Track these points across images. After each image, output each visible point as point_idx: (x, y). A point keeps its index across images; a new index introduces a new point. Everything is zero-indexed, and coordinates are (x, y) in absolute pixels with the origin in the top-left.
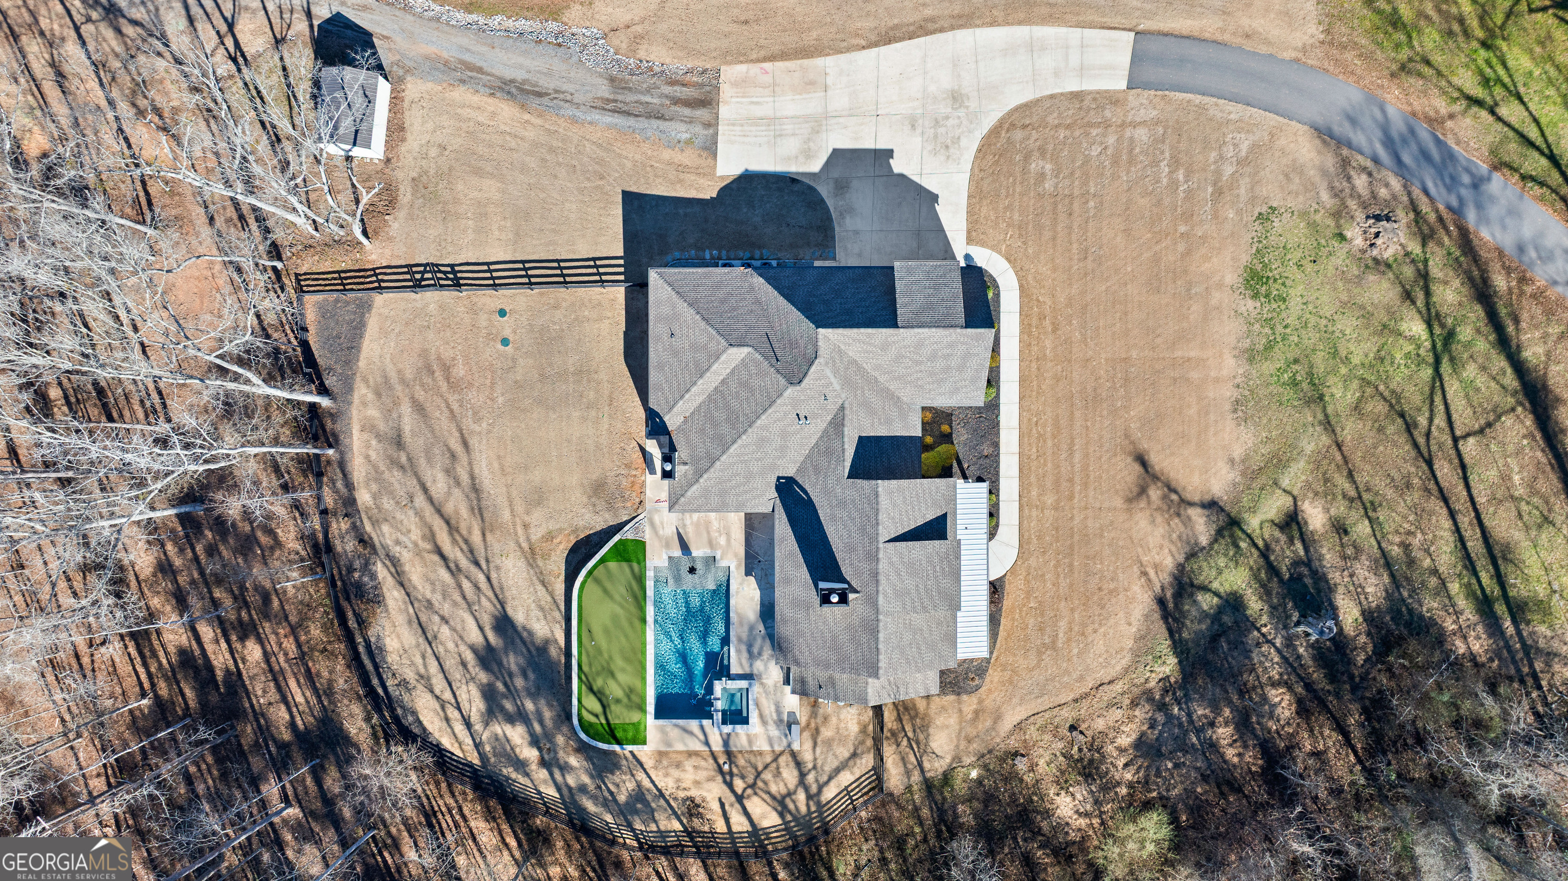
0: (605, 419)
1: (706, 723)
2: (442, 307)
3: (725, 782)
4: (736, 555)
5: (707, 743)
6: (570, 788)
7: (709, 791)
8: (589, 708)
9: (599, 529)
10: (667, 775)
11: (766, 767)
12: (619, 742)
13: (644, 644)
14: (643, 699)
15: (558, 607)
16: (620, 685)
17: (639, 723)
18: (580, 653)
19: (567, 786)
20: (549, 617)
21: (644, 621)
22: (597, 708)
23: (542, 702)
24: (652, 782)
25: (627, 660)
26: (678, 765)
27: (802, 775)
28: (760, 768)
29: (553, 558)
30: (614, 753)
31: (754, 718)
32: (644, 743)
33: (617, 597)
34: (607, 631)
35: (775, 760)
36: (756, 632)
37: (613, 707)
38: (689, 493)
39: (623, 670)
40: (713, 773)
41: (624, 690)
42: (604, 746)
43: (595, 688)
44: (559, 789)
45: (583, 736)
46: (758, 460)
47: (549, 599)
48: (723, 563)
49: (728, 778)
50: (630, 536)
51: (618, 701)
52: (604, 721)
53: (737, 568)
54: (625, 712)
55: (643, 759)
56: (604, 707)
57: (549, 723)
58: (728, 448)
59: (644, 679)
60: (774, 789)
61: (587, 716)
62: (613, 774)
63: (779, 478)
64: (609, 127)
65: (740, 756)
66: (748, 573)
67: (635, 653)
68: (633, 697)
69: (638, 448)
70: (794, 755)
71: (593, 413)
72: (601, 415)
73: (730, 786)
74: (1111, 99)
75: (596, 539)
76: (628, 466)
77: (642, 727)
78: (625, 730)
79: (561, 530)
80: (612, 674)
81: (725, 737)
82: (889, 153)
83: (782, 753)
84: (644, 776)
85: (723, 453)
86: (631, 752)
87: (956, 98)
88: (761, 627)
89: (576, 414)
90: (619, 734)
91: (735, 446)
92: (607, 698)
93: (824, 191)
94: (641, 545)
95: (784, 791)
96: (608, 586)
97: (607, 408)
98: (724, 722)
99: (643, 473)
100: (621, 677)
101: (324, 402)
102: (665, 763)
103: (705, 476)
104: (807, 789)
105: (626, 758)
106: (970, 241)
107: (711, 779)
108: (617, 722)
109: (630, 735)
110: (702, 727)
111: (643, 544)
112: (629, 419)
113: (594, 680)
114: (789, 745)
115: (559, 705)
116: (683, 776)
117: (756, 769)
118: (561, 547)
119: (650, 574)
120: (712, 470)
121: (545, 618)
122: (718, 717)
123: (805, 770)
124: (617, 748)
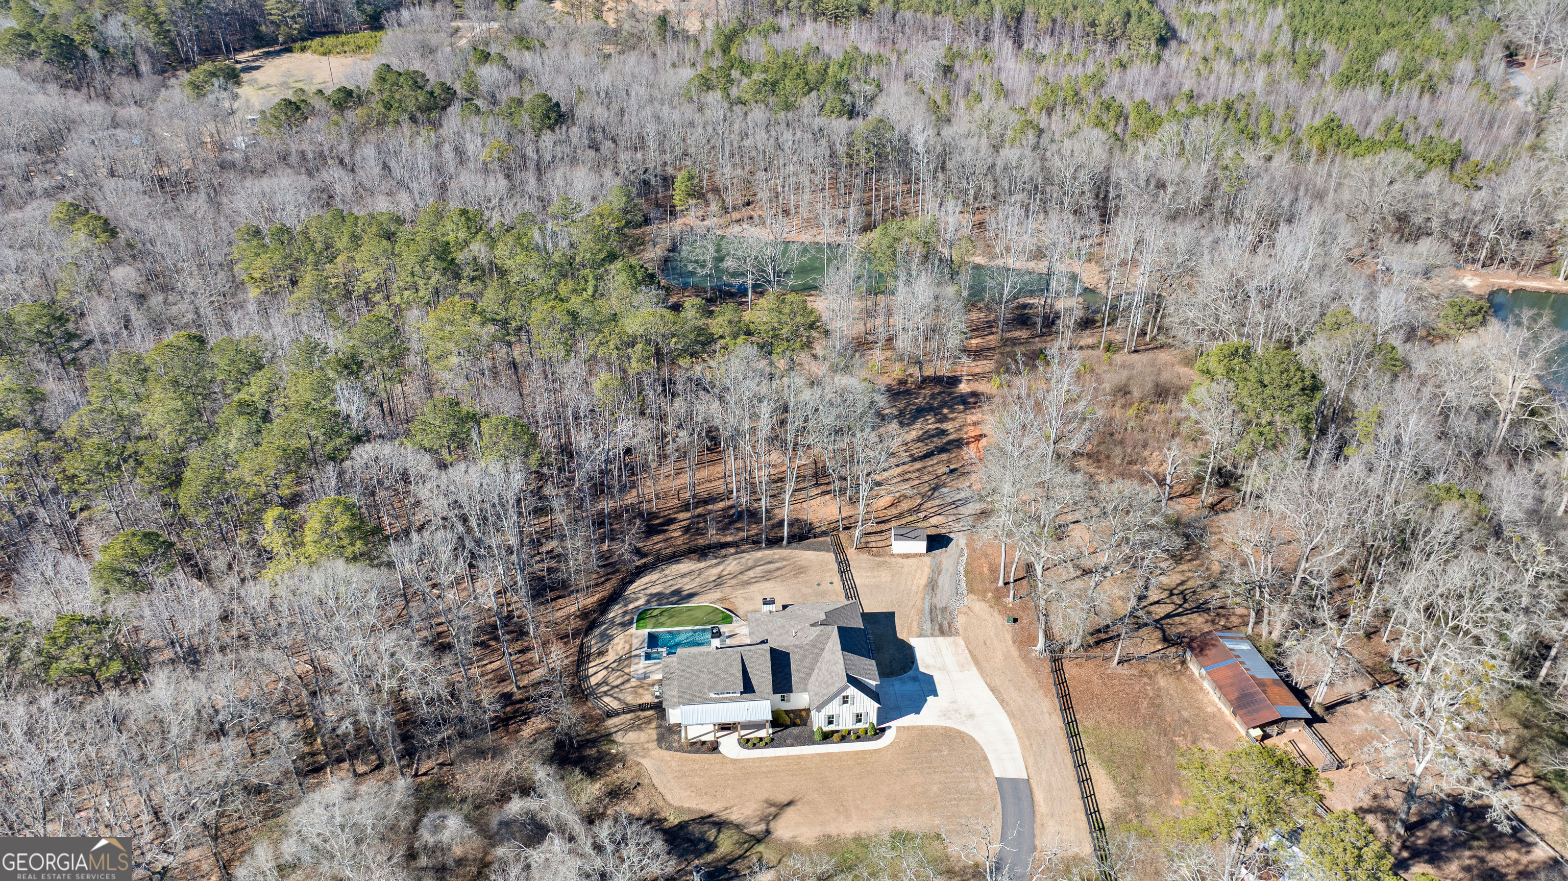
1: (646, 647)
2: (831, 570)
3: (616, 660)
5: (635, 650)
6: (613, 620)
7: (611, 656)
10: (620, 640)
11: (622, 672)
14: (657, 627)
17: (646, 627)
26: (625, 642)
27: (617, 686)
30: (631, 625)
31: (648, 663)
32: (636, 631)
35: (626, 675)
40: (620, 655)
42: (634, 622)
44: (611, 617)
49: (618, 660)
59: (666, 627)
60: (611, 678)
62: (621, 627)
64: (924, 608)
65: (629, 662)
68: (659, 624)
70: (628, 680)
73: (613, 662)
74: (988, 771)
77: (644, 628)
78: (642, 625)
81: (638, 655)
82: (936, 695)
83: (629, 676)
87: (971, 716)
93: (911, 673)
94: (731, 622)
95: (609, 681)
101: (785, 542)
102: (627, 636)
104: (609, 690)
106: (898, 728)
107: (617, 655)
109: (640, 626)
110: (644, 646)
114: (633, 678)
116: (620, 645)
117: (621, 669)
123: (620, 687)
124: (633, 625)
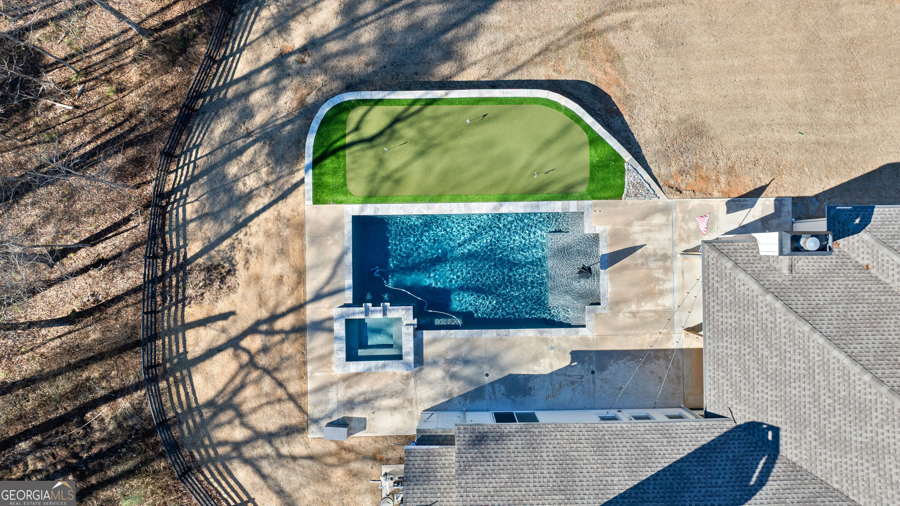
0: (797, 135)
1: (348, 296)
3: (259, 323)
4: (603, 338)
5: (318, 297)
6: (246, 95)
7: (244, 297)
8: (369, 117)
9: (633, 129)
10: (268, 235)
11: (280, 384)
12: (316, 162)
13: (468, 200)
14: (385, 200)
15: (513, 71)
16: (407, 164)
17: (347, 193)
18: (451, 102)
19: (251, 91)
20: (496, 59)
21: (505, 198)
22: (368, 130)
23: (372, 53)
24: (258, 213)
25: (445, 175)
26: (283, 252)
27: (268, 437)
28: (280, 376)
29: (582, 63)
30: (300, 156)
31: (355, 367)
32: (317, 201)
33: (540, 160)
34: (489, 144)
35: (291, 398)
36: (486, 369)
37: (370, 153)
38: (742, 276)
39: (428, 169)
40: (271, 304)
41: (397, 171)
42: (310, 140)
43: (398, 126)
44: (246, 77)
45: (325, 110)
46: (815, 398)
47: (523, 58)
48: (588, 320)
49: (264, 327)
50: (629, 178)
51: (381, 162)
52: (348, 139)
53: (584, 339)
54: (365, 172)
55: (291, 200)
56: (371, 140)
57: (343, 63)
58: (838, 346)
59: (415, 200)
60: (249, 392)
61: (354, 116)
62: (269, 155)
63: (776, 431)
65: (297, 345)
66: (576, 355)
67: (454, 187)
68: (388, 185)
69: (759, 185)
70: (299, 426)
71: (804, 118)
72: (802, 130)
73: (253, 330)
75: (617, 124)
76: (731, 171)
77: (341, 197)
78: (335, 172)
79: (624, 73)
80: (421, 154)
81: (327, 324)
83: (301, 409)
84: (266, 200)
85: (828, 338)
86: (302, 181)
88: (494, 376)
89: (799, 93)
90: (329, 163)
91: (847, 361)
92: (385, 144)
94: (615, 192)
95: (245, 408)
96: (557, 148)
97: (813, 137)
98: (349, 323)
99: (724, 194)
100: (418, 166)
102: (286, 232)
103: (778, 305)
104: (246, 442)
105: (292, 173)
107: (262, 302)
108: (348, 160)
109: (329, 180)
110: (340, 291)
111: (619, 197)
112: (800, 170)
113: (411, 125)
114: (316, 421)
115: (369, 75)
116: (267, 259)
117: (276, 369)
118: (600, 75)
119: (573, 206)
120: (792, 317)
121: (494, 53)
122: (357, 313)
123: (277, 443)
124: (308, 160)
